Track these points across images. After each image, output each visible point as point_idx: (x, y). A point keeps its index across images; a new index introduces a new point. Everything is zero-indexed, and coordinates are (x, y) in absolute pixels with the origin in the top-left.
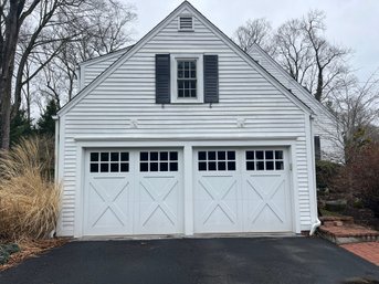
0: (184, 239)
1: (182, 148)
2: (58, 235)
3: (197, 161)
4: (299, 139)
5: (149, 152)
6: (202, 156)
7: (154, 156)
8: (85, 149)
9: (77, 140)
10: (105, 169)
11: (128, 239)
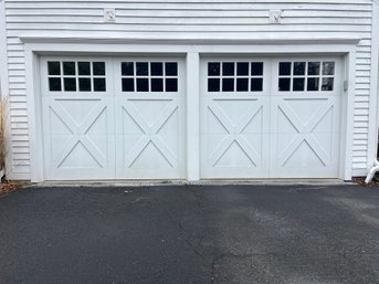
0: (186, 186)
1: (184, 56)
2: (8, 178)
3: (206, 77)
4: (363, 42)
5: (135, 61)
6: (213, 69)
7: (142, 68)
8: (38, 55)
9: (25, 41)
10: (70, 86)
11: (108, 184)
